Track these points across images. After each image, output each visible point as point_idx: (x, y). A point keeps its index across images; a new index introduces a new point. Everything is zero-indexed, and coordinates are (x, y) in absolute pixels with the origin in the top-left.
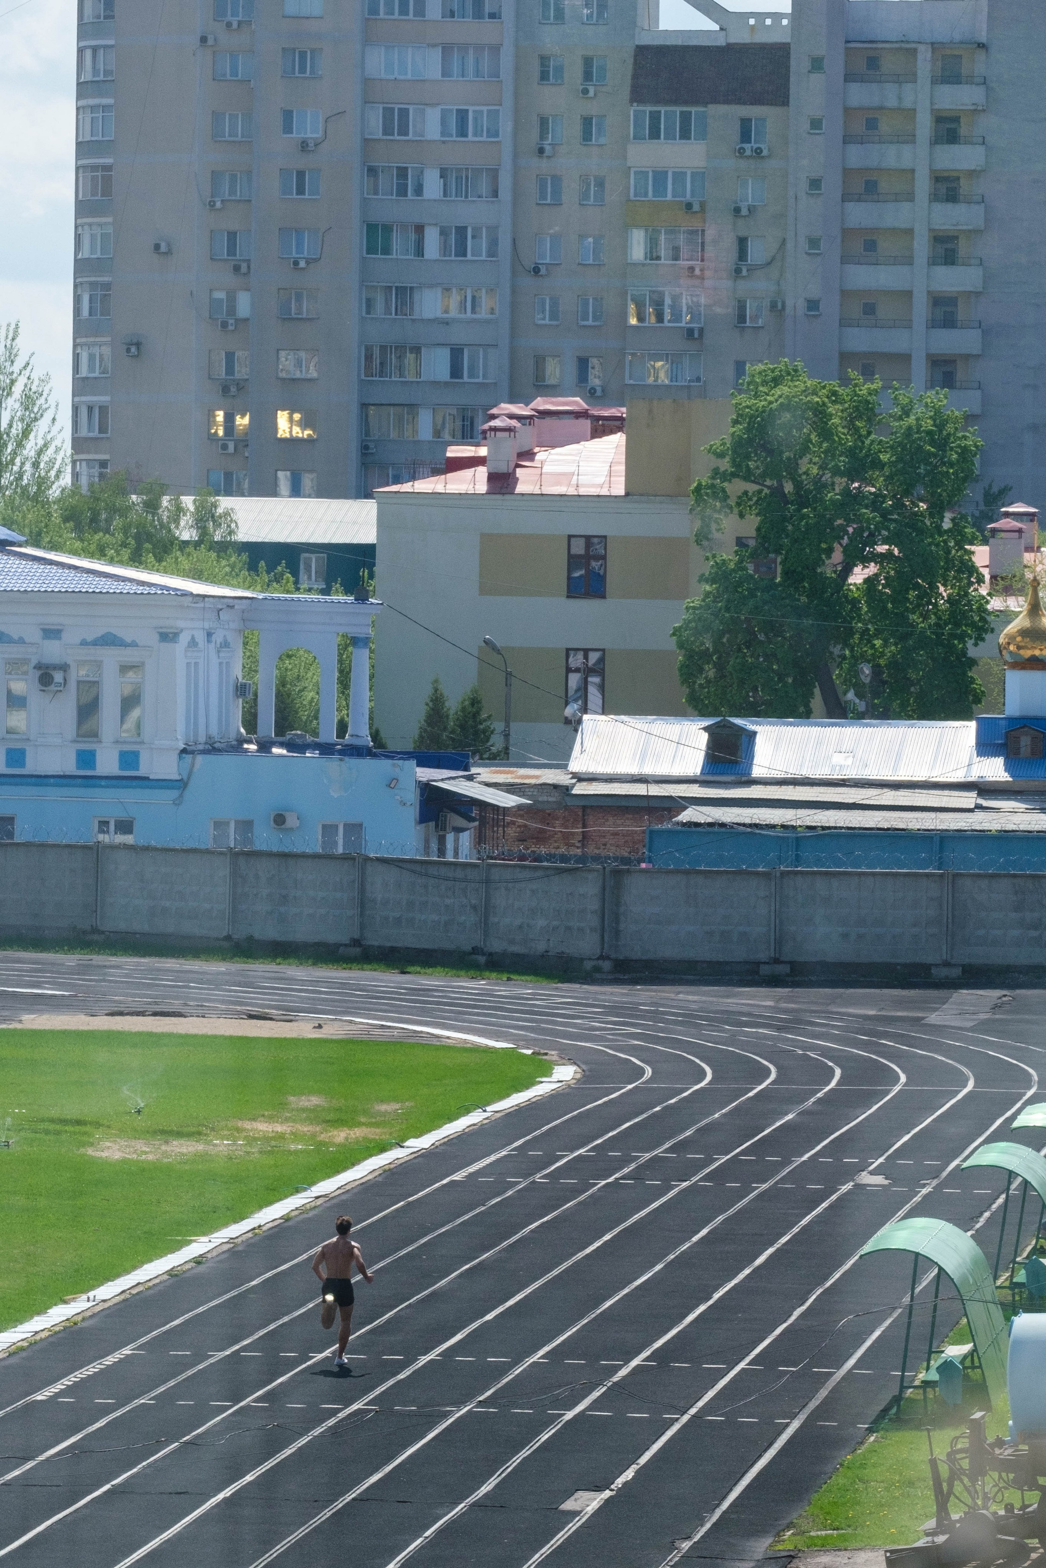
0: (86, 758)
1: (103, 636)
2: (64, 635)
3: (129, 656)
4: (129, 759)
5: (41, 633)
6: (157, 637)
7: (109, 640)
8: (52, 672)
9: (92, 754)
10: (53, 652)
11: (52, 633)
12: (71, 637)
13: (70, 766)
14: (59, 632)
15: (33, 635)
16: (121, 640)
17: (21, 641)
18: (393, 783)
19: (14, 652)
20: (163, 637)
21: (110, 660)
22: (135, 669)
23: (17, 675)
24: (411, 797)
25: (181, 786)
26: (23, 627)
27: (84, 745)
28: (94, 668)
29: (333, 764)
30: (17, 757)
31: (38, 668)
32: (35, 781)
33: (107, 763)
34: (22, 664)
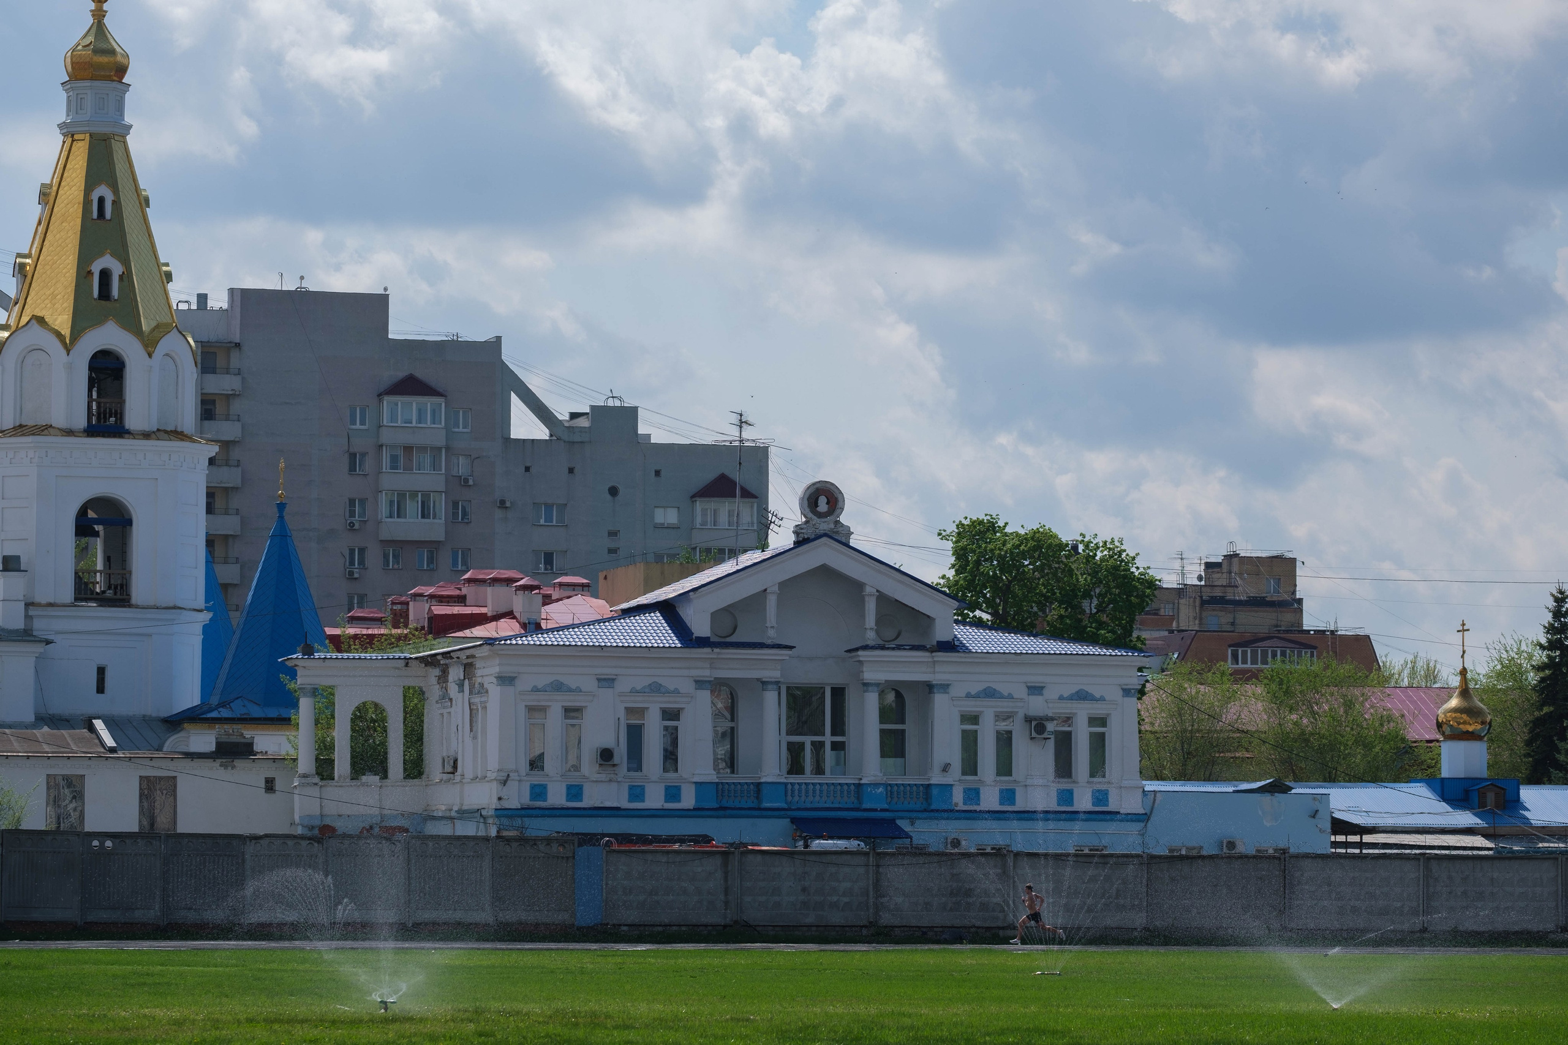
0: (1066, 796)
1: (1077, 692)
2: (1045, 692)
3: (1098, 710)
4: (1101, 797)
5: (1026, 690)
6: (1121, 693)
7: (1082, 696)
8: (1045, 723)
9: (1071, 792)
10: (1037, 706)
11: (1036, 690)
12: (1051, 693)
13: (1053, 805)
14: (1042, 688)
15: (1021, 692)
16: (1092, 695)
17: (1010, 697)
18: (1314, 814)
19: (1004, 706)
20: (1127, 692)
21: (1082, 712)
22: (1100, 721)
23: (1003, 726)
24: (1328, 826)
25: (1144, 818)
26: (1012, 684)
27: (1064, 784)
28: (1068, 720)
29: (1266, 798)
30: (1008, 796)
31: (1028, 720)
32: (1027, 815)
33: (1084, 801)
34: (1008, 716)
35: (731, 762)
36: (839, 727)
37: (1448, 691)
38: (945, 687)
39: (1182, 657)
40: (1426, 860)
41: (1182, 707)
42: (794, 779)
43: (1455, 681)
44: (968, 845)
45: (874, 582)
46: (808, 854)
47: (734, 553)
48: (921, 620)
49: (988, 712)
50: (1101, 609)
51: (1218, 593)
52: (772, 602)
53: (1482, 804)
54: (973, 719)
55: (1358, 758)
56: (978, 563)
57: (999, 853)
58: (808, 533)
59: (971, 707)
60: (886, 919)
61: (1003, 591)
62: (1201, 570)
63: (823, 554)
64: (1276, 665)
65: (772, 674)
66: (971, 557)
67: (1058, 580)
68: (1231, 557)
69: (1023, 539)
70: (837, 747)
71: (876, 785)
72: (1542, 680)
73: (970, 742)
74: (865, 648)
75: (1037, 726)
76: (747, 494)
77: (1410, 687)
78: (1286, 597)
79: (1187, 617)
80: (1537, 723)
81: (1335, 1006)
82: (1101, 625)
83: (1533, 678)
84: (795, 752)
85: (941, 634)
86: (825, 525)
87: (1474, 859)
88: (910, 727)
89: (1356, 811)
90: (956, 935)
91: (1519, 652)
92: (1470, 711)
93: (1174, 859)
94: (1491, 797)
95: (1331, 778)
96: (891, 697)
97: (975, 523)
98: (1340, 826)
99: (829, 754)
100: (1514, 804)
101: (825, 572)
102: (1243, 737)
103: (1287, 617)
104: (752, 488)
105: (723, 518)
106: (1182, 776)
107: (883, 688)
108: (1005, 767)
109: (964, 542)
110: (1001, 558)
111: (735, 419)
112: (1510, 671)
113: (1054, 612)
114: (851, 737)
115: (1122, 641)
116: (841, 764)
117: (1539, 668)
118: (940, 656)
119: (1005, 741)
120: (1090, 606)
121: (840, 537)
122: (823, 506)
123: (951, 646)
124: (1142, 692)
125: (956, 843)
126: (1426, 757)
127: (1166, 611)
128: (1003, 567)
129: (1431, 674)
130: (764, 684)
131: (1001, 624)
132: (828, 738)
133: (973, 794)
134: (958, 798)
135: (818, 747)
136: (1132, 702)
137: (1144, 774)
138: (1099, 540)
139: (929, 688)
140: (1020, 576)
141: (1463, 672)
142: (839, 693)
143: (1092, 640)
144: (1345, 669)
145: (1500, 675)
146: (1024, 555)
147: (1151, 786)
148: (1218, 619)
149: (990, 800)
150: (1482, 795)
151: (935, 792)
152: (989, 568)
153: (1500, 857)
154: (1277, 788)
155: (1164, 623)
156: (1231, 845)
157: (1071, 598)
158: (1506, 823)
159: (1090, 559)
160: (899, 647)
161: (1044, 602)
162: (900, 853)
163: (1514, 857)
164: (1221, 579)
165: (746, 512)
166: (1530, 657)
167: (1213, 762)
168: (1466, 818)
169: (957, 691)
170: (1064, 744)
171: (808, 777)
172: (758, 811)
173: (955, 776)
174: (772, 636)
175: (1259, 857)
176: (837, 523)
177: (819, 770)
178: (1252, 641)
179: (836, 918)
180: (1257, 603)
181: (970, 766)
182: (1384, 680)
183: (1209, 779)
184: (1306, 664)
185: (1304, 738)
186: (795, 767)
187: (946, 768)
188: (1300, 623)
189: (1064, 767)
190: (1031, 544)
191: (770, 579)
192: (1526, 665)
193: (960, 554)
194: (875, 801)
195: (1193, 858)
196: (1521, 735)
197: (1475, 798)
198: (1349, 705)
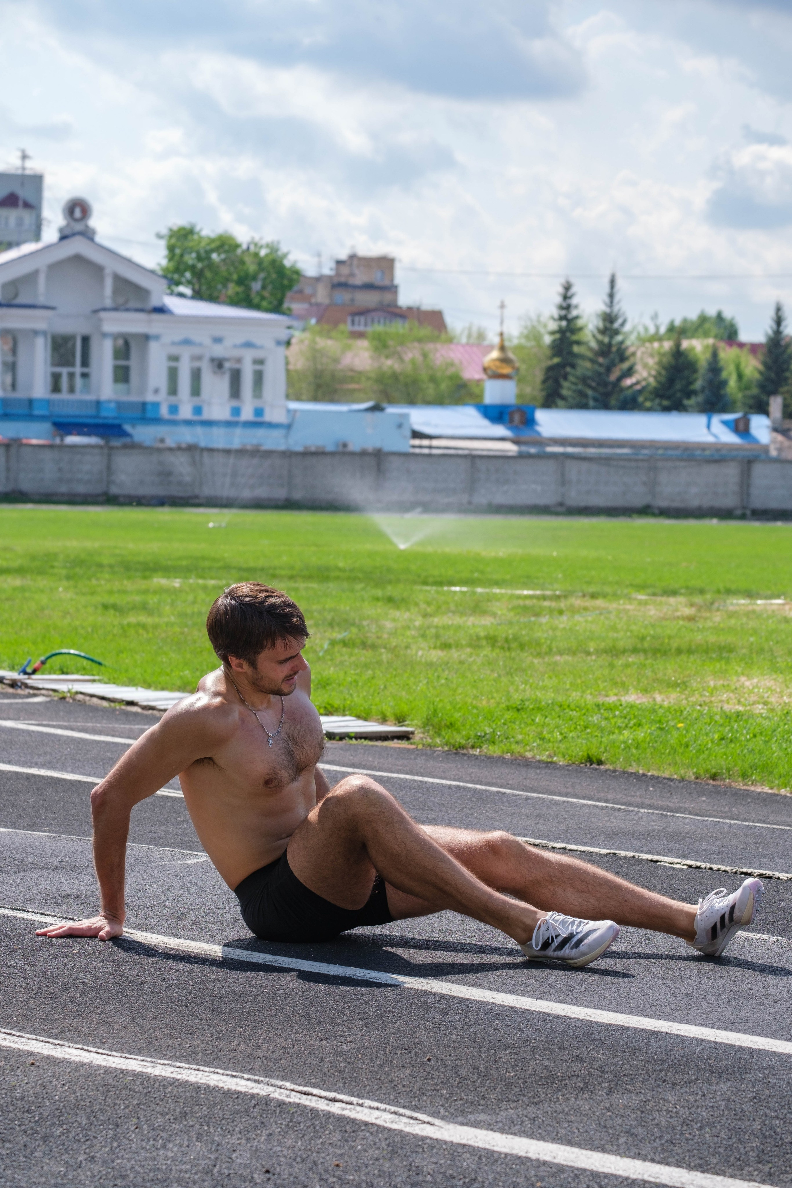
0: (236, 411)
1: (246, 342)
2: (224, 341)
3: (259, 354)
4: (259, 412)
5: (212, 340)
6: (274, 343)
7: (248, 345)
9: (239, 408)
10: (219, 351)
11: (218, 340)
12: (228, 343)
13: (227, 416)
14: (222, 339)
15: (207, 341)
16: (255, 344)
17: (200, 345)
18: (400, 426)
19: (196, 351)
20: (278, 343)
21: (248, 356)
22: (260, 362)
23: (197, 364)
24: (409, 434)
25: (288, 427)
26: (202, 337)
27: (235, 403)
28: (239, 360)
29: (369, 416)
30: (198, 410)
31: (213, 360)
32: (208, 423)
33: (247, 414)
34: (199, 358)
35: (14, 386)
36: (85, 362)
37: (491, 348)
38: (157, 337)
39: (318, 322)
40: (472, 458)
41: (315, 354)
42: (56, 397)
43: (496, 340)
44: (170, 442)
45: (111, 267)
46: (62, 447)
47: (18, 244)
48: (142, 292)
49: (186, 354)
50: (264, 288)
51: (343, 280)
52: (42, 280)
53: (511, 421)
54: (175, 358)
55: (431, 391)
56: (182, 256)
57: (191, 448)
58: (67, 232)
59: (175, 351)
60: (114, 490)
61: (198, 275)
62: (333, 265)
63: (77, 246)
64: (379, 328)
65: (41, 326)
66: (178, 251)
67: (236, 268)
68: (353, 257)
69: (212, 241)
70: (85, 375)
71: (109, 401)
72: (554, 341)
73: (173, 375)
74: (105, 309)
75: (219, 364)
76: (27, 205)
77: (468, 344)
78: (386, 282)
79: (322, 295)
80: (550, 369)
81: (402, 547)
82: (263, 298)
83: (548, 339)
84: (56, 378)
85: (155, 302)
86: (78, 227)
87: (504, 458)
88: (133, 363)
89: (428, 424)
90: (161, 502)
91: (539, 321)
92: (505, 360)
93: (306, 454)
94: (517, 418)
95: (412, 401)
96: (120, 342)
97: (181, 229)
98: (417, 435)
99: (79, 381)
100: (529, 422)
101: (78, 259)
102: (355, 375)
103: (387, 297)
104: (31, 200)
105: (12, 222)
106: (315, 399)
107: (116, 337)
108: (196, 391)
109: (173, 241)
110: (198, 253)
111: (19, 154)
112: (533, 335)
113: (232, 289)
114: (93, 369)
115: (277, 309)
116: (87, 388)
117: (552, 333)
118: (156, 317)
119: (196, 376)
120: (256, 286)
121: (88, 235)
122: (78, 213)
123: (161, 310)
124: (288, 343)
125: (162, 441)
126: (476, 390)
127: (308, 291)
128: (199, 258)
129: (481, 336)
130: (36, 333)
131: (198, 295)
132: (78, 369)
133: (174, 409)
134: (164, 412)
135: (71, 375)
136: (281, 350)
137: (288, 397)
138: (264, 242)
139: (147, 338)
140: (211, 266)
141: (501, 334)
142: (86, 340)
143: (257, 307)
144: (425, 331)
145: (527, 337)
146: (212, 251)
147: (293, 405)
148: (343, 297)
149: (186, 412)
150: (511, 415)
151: (149, 407)
152: (190, 259)
153: (521, 456)
154: (377, 408)
155: (306, 298)
156: (345, 445)
157: (243, 281)
158: (526, 435)
159: (256, 255)
160: (127, 310)
161: (226, 281)
162: (126, 446)
163: (530, 456)
164: (345, 270)
165: (27, 217)
166: (545, 326)
167: (335, 391)
168: (500, 430)
169: (166, 339)
170: (236, 377)
171: (64, 395)
172: (30, 417)
173: (162, 397)
174: (41, 300)
175: (364, 453)
176: (87, 226)
177: (72, 390)
178: (363, 312)
179: (81, 489)
180: (369, 287)
181: (173, 390)
182: (450, 340)
183: (332, 401)
184: (398, 327)
185: (395, 377)
186: (56, 388)
187: (156, 391)
188: (395, 300)
189: (235, 391)
190: (218, 243)
191: (42, 263)
192: (542, 330)
193: (171, 249)
194: (109, 413)
195: (320, 453)
196: (539, 376)
197: (506, 418)
198: (425, 355)
